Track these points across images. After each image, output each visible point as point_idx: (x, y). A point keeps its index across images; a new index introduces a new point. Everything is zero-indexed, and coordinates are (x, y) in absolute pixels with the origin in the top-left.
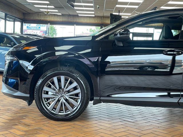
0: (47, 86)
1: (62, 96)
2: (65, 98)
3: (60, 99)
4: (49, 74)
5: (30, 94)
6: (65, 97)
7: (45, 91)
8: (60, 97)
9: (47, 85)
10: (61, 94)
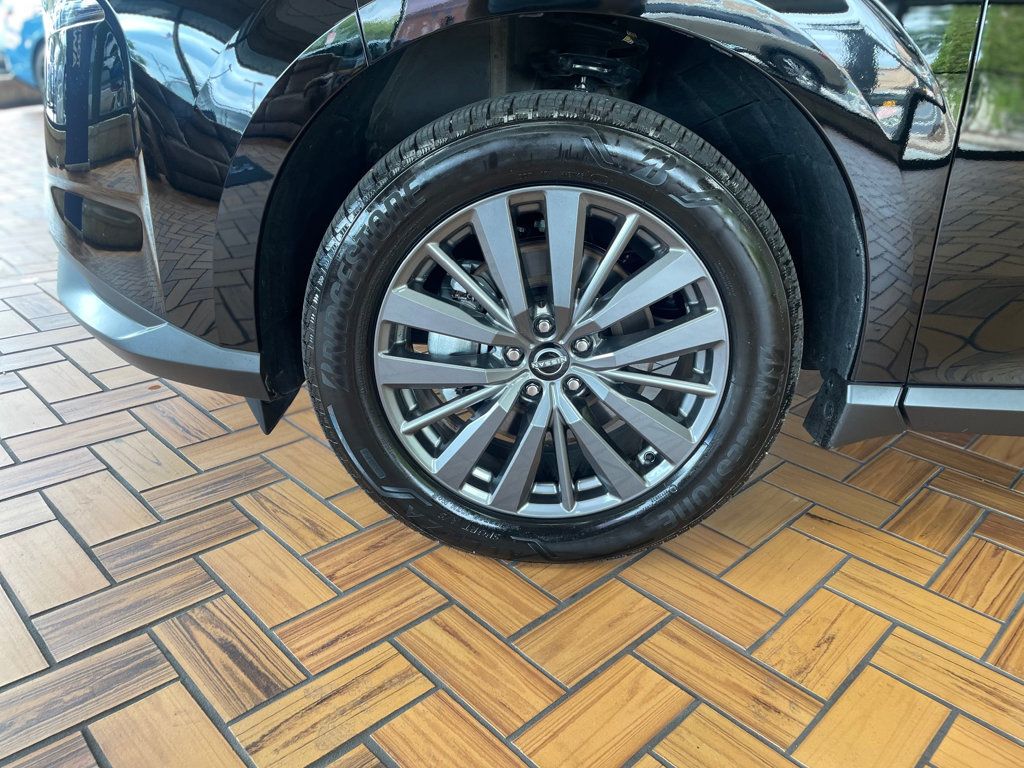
0: (412, 285)
1: (550, 374)
2: (574, 385)
3: (533, 390)
4: (429, 165)
5: (260, 350)
6: (575, 377)
7: (394, 326)
8: (532, 376)
9: (416, 273)
10: (545, 357)
